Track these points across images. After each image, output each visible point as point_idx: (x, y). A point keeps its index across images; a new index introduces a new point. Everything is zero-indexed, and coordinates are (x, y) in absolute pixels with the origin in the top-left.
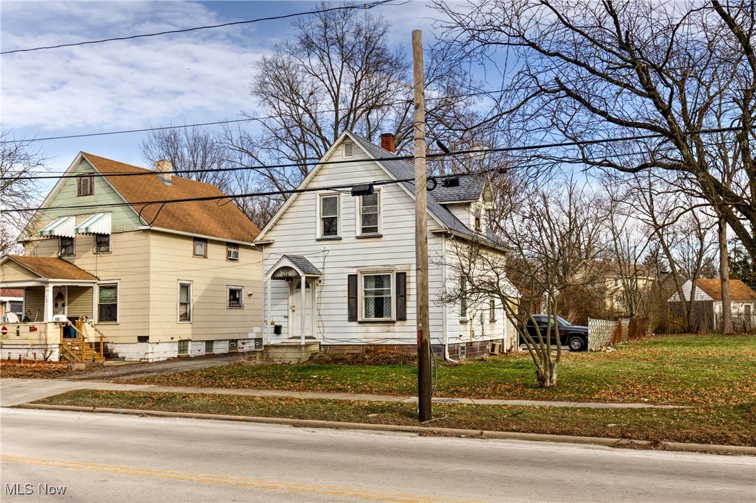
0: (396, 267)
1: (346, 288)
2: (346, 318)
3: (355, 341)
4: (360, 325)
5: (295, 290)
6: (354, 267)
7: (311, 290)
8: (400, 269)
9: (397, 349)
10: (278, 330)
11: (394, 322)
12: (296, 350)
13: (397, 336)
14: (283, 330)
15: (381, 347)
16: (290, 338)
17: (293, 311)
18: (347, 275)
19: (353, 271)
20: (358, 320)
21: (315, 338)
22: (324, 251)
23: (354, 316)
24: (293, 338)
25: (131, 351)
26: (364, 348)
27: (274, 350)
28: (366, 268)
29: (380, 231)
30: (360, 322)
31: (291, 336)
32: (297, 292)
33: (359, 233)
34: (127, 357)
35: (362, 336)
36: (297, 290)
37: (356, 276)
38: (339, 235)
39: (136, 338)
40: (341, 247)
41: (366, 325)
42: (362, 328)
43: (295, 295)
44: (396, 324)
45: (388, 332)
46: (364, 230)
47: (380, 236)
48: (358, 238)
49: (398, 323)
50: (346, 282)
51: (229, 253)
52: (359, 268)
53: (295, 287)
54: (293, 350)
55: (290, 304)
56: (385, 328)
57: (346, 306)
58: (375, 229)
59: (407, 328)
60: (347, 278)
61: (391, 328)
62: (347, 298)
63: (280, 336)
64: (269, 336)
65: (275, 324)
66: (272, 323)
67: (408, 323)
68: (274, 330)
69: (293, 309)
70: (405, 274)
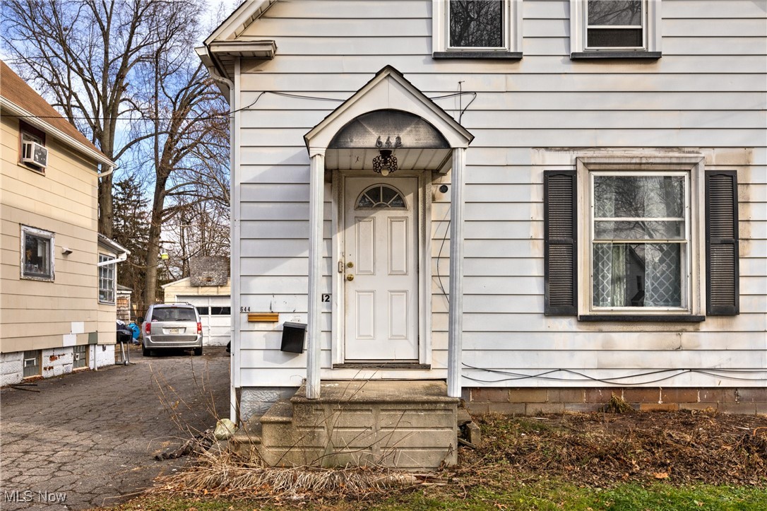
0: (704, 153)
1: (537, 212)
2: (538, 305)
3: (565, 375)
4: (584, 327)
5: (352, 213)
6: (562, 149)
7: (410, 214)
8: (713, 160)
9: (704, 402)
10: (293, 339)
11: (698, 320)
12: (432, 418)
13: (708, 361)
14: (314, 341)
15: (649, 395)
16: (337, 367)
17: (350, 279)
18: (542, 170)
19: (562, 162)
20: (583, 310)
21: (427, 367)
22: (461, 93)
23: (566, 298)
24: (347, 365)
26: (594, 396)
27: (338, 417)
28: (603, 153)
29: (649, 46)
30: (586, 320)
31: (338, 360)
32: (358, 219)
33: (579, 44)
35: (590, 360)
36: (361, 213)
37: (571, 176)
38: (509, 46)
40: (515, 83)
41: (605, 327)
42: (592, 338)
43: (351, 230)
44: (703, 327)
45: (678, 349)
46: (594, 37)
47: (654, 58)
48: (576, 59)
49: (711, 324)
50: (537, 194)
51: (25, 151)
52: (581, 153)
53: (352, 203)
54: (415, 418)
55: (338, 257)
56: (669, 337)
57: (537, 268)
58: (636, 37)
59: (743, 341)
60: (540, 180)
61: (687, 338)
62: (541, 244)
63: (301, 360)
64: (257, 358)
65: (283, 319)
66: (271, 318)
67: (741, 322)
68: (277, 339)
69: (349, 271)
70: (732, 176)
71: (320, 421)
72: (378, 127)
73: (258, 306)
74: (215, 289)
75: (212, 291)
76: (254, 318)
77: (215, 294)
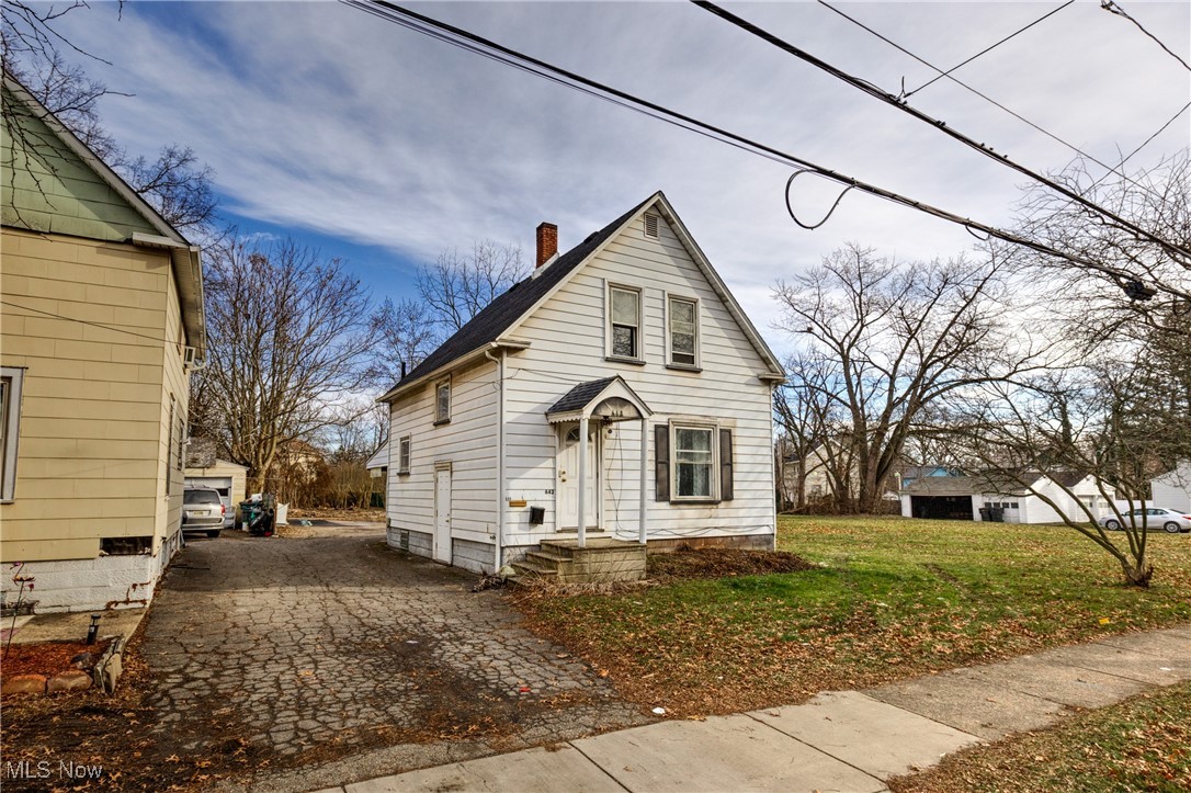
0: (719, 420)
1: (652, 446)
2: (653, 495)
3: (665, 533)
4: (672, 507)
5: (565, 443)
6: (662, 413)
7: (593, 444)
8: (723, 424)
9: (720, 544)
10: (536, 516)
11: (717, 503)
13: (722, 523)
14: (547, 517)
15: (699, 541)
16: (558, 532)
17: (564, 481)
18: (655, 424)
19: (663, 420)
20: (672, 499)
21: (603, 531)
23: (665, 492)
24: (563, 531)
25: (70, 582)
26: (677, 543)
28: (679, 417)
29: (699, 364)
30: (672, 503)
31: (558, 528)
32: (568, 446)
33: (669, 361)
34: (42, 603)
35: (675, 524)
37: (667, 428)
38: (640, 358)
39: (98, 544)
40: (643, 377)
41: (680, 507)
42: (675, 513)
43: (564, 452)
44: (719, 506)
45: (710, 518)
46: (676, 357)
47: (698, 371)
48: (668, 368)
49: (722, 505)
50: (652, 437)
52: (670, 416)
53: (565, 437)
55: (558, 468)
56: (706, 511)
57: (652, 476)
58: (691, 359)
59: (733, 513)
60: (653, 429)
61: (714, 511)
62: (654, 463)
63: (540, 528)
64: (514, 528)
65: (529, 505)
66: (522, 504)
67: (734, 503)
68: (527, 517)
69: (564, 476)
70: (730, 432)
71: (586, 560)
72: (612, 405)
73: (516, 497)
74: (201, 470)
75: (198, 473)
76: (513, 504)
77: (200, 475)
